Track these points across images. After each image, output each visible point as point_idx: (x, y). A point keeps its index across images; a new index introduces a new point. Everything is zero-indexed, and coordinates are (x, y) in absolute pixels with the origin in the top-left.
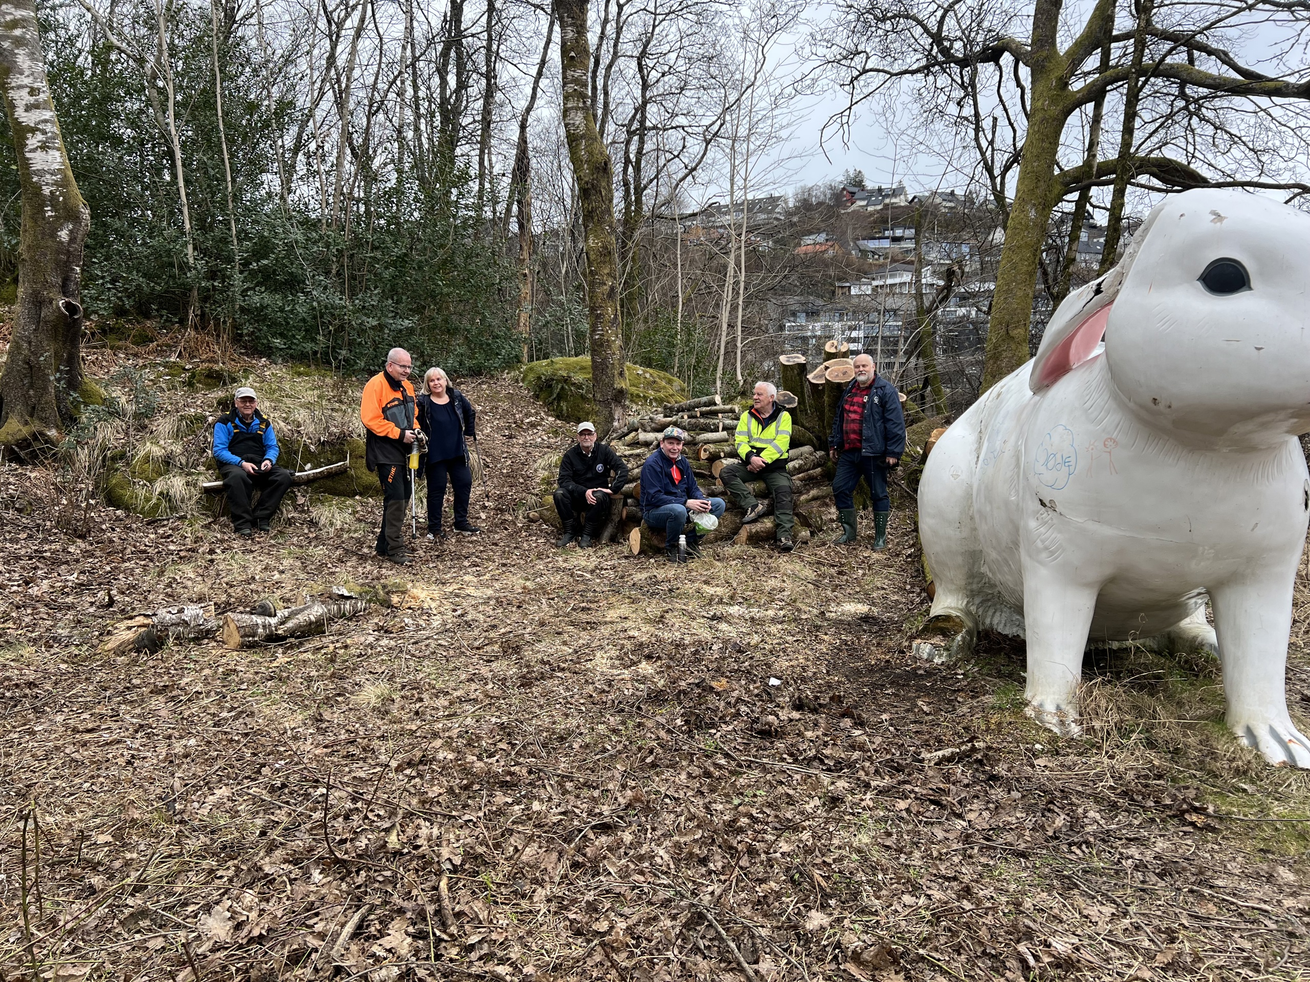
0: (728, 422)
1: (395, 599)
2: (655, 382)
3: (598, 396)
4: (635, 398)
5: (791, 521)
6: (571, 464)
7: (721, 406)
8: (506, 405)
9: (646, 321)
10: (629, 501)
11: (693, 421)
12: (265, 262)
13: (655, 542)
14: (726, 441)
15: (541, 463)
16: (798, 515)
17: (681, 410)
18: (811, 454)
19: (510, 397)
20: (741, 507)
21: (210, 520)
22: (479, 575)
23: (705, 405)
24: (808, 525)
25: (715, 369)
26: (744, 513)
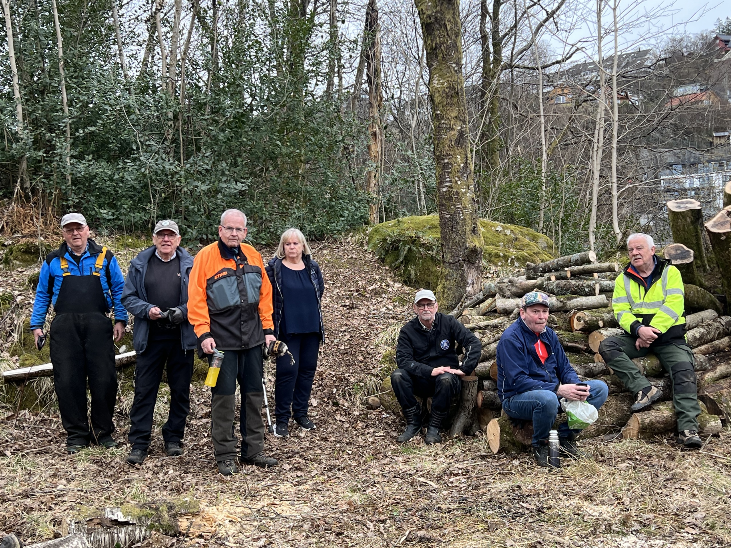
0: (606, 283)
1: (183, 524)
2: (516, 239)
3: (448, 257)
4: (492, 258)
5: (695, 408)
7: (596, 265)
10: (486, 383)
11: (563, 282)
13: (519, 437)
14: (605, 306)
15: (384, 336)
16: (703, 398)
17: (547, 270)
18: (715, 320)
20: (628, 390)
22: (299, 483)
23: (577, 263)
24: (719, 412)
25: (587, 223)
26: (634, 398)
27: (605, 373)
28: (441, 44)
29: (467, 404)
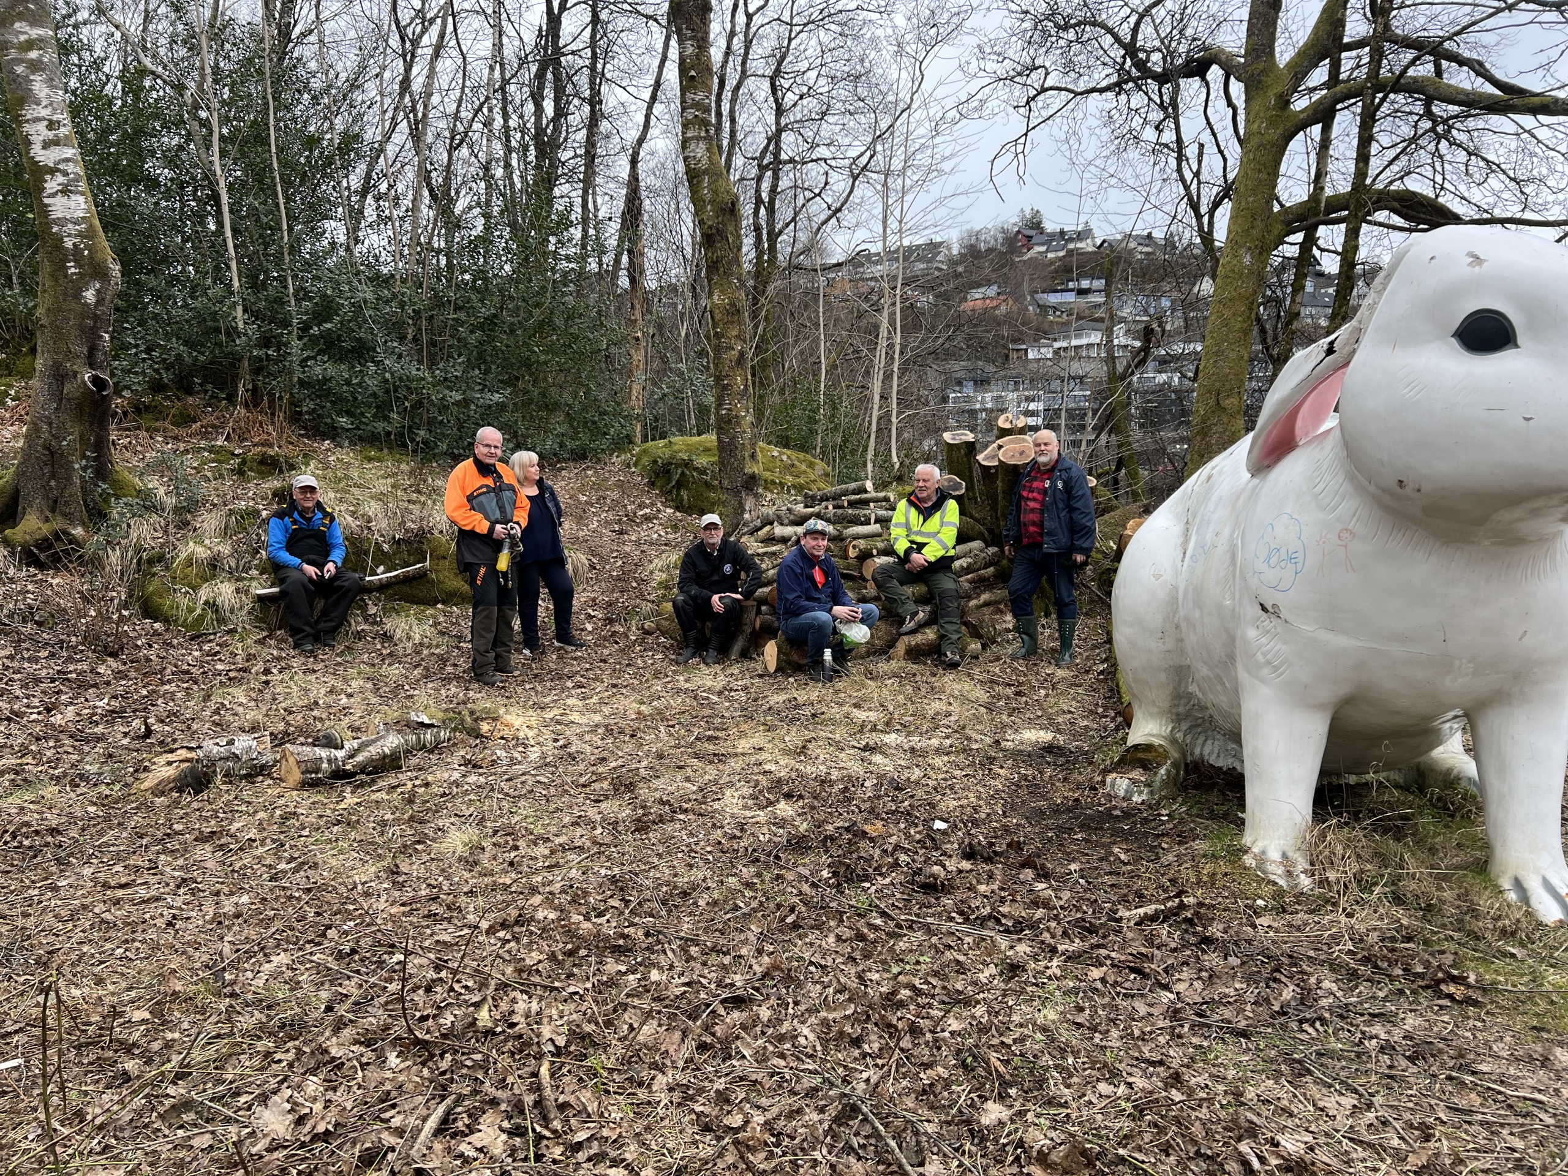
0: (881, 513)
1: (485, 727)
2: (793, 465)
3: (726, 483)
4: (769, 485)
5: (958, 632)
6: (694, 564)
7: (873, 494)
8: (615, 494)
9: (782, 392)
10: (764, 608)
11: (840, 511)
12: (328, 326)
13: (795, 657)
14: (879, 535)
15: (658, 563)
16: (966, 624)
17: (825, 498)
18: (982, 551)
19: (620, 485)
20: (898, 615)
21: (265, 634)
22: (584, 698)
23: (854, 492)
24: (979, 636)
25: (866, 449)
26: (902, 622)
27: (876, 599)
28: (723, 257)
29: (745, 628)
